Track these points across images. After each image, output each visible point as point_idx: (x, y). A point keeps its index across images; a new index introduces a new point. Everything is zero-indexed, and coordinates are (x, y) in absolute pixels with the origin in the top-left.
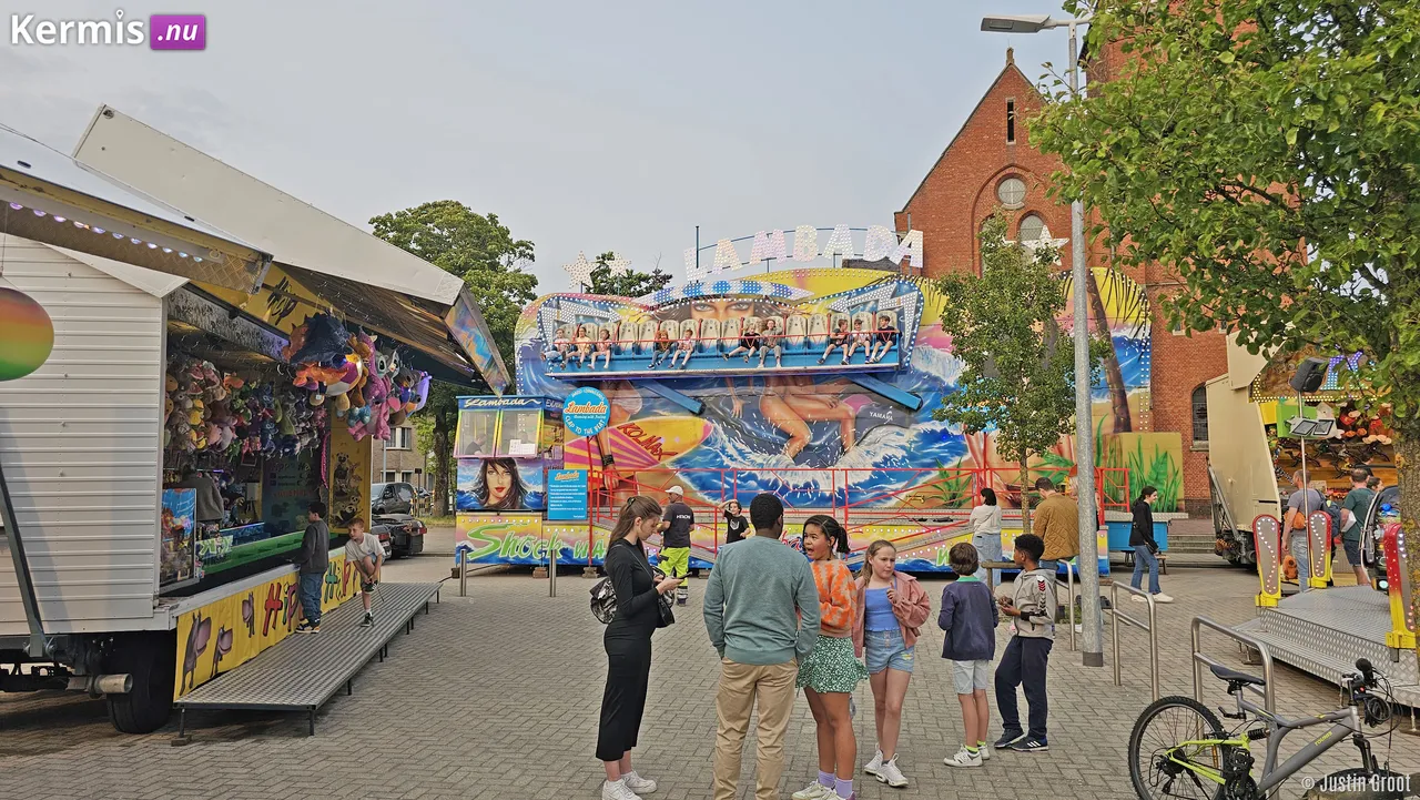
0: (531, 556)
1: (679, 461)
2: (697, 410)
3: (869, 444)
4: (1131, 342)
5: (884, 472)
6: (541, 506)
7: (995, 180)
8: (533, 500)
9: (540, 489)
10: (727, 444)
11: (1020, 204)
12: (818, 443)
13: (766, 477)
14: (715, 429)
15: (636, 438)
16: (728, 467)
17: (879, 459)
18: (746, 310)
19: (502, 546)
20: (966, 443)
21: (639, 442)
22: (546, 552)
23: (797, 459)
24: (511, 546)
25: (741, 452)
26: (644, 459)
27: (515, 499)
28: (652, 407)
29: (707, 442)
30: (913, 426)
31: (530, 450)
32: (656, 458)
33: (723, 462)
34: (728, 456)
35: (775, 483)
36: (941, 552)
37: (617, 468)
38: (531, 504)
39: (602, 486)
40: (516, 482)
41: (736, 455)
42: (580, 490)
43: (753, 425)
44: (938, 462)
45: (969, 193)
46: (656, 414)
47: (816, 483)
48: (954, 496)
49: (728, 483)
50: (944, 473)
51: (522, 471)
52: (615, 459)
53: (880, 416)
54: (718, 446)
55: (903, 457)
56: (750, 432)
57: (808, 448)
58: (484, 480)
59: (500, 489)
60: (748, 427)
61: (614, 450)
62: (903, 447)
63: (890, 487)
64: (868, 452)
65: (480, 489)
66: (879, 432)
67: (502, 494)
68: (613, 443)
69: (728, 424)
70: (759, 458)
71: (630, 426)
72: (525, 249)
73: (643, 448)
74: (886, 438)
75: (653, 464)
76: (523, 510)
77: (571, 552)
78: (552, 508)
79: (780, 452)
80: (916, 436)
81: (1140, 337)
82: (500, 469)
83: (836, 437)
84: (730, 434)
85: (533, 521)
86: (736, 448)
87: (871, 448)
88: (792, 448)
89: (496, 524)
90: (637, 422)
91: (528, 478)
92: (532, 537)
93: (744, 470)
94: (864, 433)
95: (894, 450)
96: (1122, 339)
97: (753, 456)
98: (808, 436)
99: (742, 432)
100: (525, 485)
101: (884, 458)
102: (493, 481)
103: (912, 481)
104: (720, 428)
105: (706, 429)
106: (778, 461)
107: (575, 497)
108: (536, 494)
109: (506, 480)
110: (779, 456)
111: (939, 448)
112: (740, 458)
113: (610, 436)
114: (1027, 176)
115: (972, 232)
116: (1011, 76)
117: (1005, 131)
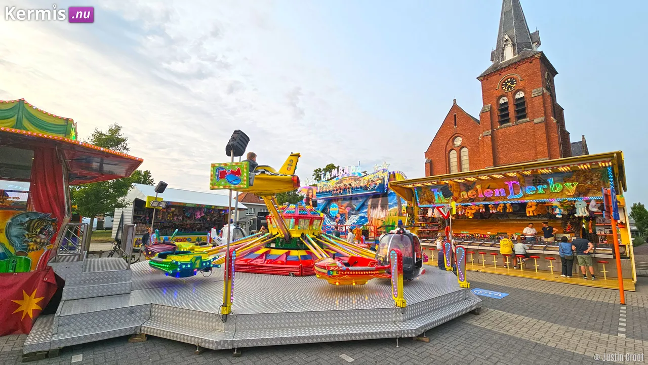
7: (452, 138)
11: (460, 145)
20: (368, 219)
45: (444, 144)
53: (352, 212)
55: (356, 222)
62: (356, 220)
66: (352, 216)
80: (358, 217)
83: (345, 217)
94: (349, 216)
111: (363, 220)
114: (461, 136)
115: (446, 155)
116: (455, 108)
117: (454, 123)
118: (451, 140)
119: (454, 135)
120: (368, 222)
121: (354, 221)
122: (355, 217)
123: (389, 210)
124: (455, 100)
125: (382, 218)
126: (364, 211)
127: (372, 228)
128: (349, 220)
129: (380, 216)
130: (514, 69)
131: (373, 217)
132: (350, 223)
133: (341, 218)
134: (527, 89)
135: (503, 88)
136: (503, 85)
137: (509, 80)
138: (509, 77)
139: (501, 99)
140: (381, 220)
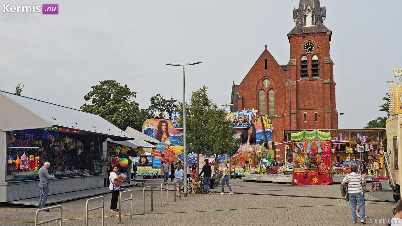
0: (150, 175)
1: (179, 156)
2: (182, 145)
4: (269, 132)
6: (152, 165)
7: (262, 80)
9: (152, 161)
11: (268, 86)
15: (169, 151)
19: (144, 173)
22: (153, 174)
24: (146, 173)
26: (171, 155)
27: (147, 164)
28: (173, 144)
31: (150, 154)
37: (165, 157)
38: (150, 164)
40: (147, 160)
45: (255, 83)
49: (189, 160)
52: (165, 155)
58: (140, 160)
59: (144, 162)
61: (165, 153)
65: (140, 162)
67: (144, 163)
68: (164, 152)
71: (168, 148)
72: (134, 94)
73: (171, 153)
75: (173, 156)
76: (148, 165)
77: (158, 174)
78: (154, 165)
81: (271, 131)
82: (144, 158)
85: (150, 168)
91: (149, 159)
92: (150, 171)
93: (192, 158)
96: (267, 131)
97: (194, 155)
100: (149, 161)
102: (142, 160)
107: (159, 163)
109: (145, 160)
112: (192, 155)
114: (270, 79)
115: (256, 93)
116: (266, 52)
117: (264, 67)
118: (261, 81)
119: (264, 77)
120: (238, 154)
124: (266, 46)
125: (251, 151)
130: (313, 37)
131: (242, 150)
134: (321, 56)
135: (305, 49)
136: (305, 46)
137: (310, 44)
138: (310, 42)
139: (303, 57)
140: (250, 153)
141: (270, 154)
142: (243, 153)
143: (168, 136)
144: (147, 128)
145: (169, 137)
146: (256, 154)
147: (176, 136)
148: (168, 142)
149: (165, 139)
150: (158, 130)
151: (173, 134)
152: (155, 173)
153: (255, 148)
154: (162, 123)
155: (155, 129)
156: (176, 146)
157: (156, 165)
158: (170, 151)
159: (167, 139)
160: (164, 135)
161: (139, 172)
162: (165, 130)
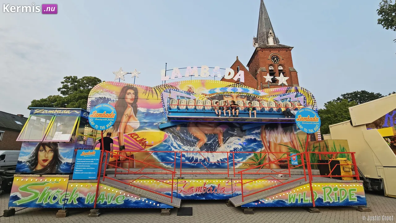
2: (162, 128)
3: (229, 143)
5: (235, 154)
6: (69, 171)
8: (64, 167)
9: (70, 161)
10: (174, 142)
12: (209, 142)
13: (189, 156)
14: (169, 136)
15: (135, 139)
16: (173, 151)
17: (232, 149)
18: (244, 98)
19: (39, 196)
20: (263, 143)
21: (137, 141)
22: (67, 200)
23: (201, 149)
24: (45, 196)
25: (179, 146)
26: (138, 147)
27: (53, 167)
29: (165, 141)
30: (244, 137)
31: (66, 138)
32: (144, 147)
33: (172, 149)
34: (174, 147)
35: (193, 158)
36: (290, 195)
37: (126, 151)
38: (63, 170)
39: (118, 159)
40: (56, 157)
41: (177, 146)
42: (95, 162)
43: (185, 135)
44: (254, 150)
46: (145, 129)
47: (208, 158)
48: (260, 164)
49: (173, 158)
50: (256, 155)
51: (61, 150)
52: (126, 147)
53: (232, 133)
54: (170, 143)
55: (241, 148)
56: (183, 137)
57: (206, 144)
58: (36, 155)
59: (45, 161)
60: (183, 136)
61: (126, 143)
62: (240, 145)
63: (236, 160)
64: (228, 146)
65: (32, 160)
66: (232, 139)
67: (46, 164)
68: (125, 141)
69: (174, 134)
70: (186, 148)
73: (138, 143)
74: (235, 141)
75: (142, 150)
77: (84, 199)
78: (76, 172)
79: (195, 146)
80: (245, 140)
82: (48, 149)
83: (216, 140)
84: (175, 138)
85: (63, 180)
86: (177, 144)
87: (229, 145)
88: (199, 145)
89: (39, 182)
90: (137, 132)
91: (65, 155)
92: (60, 190)
94: (227, 139)
95: (237, 146)
97: (184, 147)
98: (206, 140)
99: (180, 137)
100: (61, 158)
101: (234, 149)
102: (42, 155)
103: (244, 158)
104: (171, 136)
105: (165, 136)
106: (194, 149)
107: (92, 166)
108: (67, 164)
109: (50, 155)
110: (194, 147)
111: (253, 145)
112: (178, 148)
113: (124, 137)
116: (237, 62)
120: (264, 148)
121: (236, 146)
122: (237, 141)
123: (295, 133)
124: (237, 57)
125: (286, 143)
126: (254, 132)
127: (272, 157)
128: (226, 145)
129: (282, 140)
130: (278, 51)
131: (271, 140)
132: (228, 150)
133: (208, 141)
134: (286, 66)
135: (272, 60)
136: (272, 58)
137: (275, 57)
138: (275, 54)
139: (270, 67)
140: (286, 145)
141: (342, 149)
142: (272, 145)
143: (136, 111)
144: (98, 96)
145: (137, 114)
146: (295, 148)
147: (152, 112)
148: (135, 123)
149: (130, 117)
150: (118, 102)
151: (146, 109)
152: (73, 200)
153: (294, 138)
154: (127, 90)
155: (112, 99)
156: (150, 130)
157: (84, 171)
158: (138, 139)
159: (134, 118)
160: (129, 111)
161: (24, 195)
162: (132, 102)
